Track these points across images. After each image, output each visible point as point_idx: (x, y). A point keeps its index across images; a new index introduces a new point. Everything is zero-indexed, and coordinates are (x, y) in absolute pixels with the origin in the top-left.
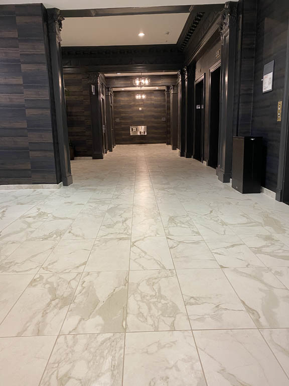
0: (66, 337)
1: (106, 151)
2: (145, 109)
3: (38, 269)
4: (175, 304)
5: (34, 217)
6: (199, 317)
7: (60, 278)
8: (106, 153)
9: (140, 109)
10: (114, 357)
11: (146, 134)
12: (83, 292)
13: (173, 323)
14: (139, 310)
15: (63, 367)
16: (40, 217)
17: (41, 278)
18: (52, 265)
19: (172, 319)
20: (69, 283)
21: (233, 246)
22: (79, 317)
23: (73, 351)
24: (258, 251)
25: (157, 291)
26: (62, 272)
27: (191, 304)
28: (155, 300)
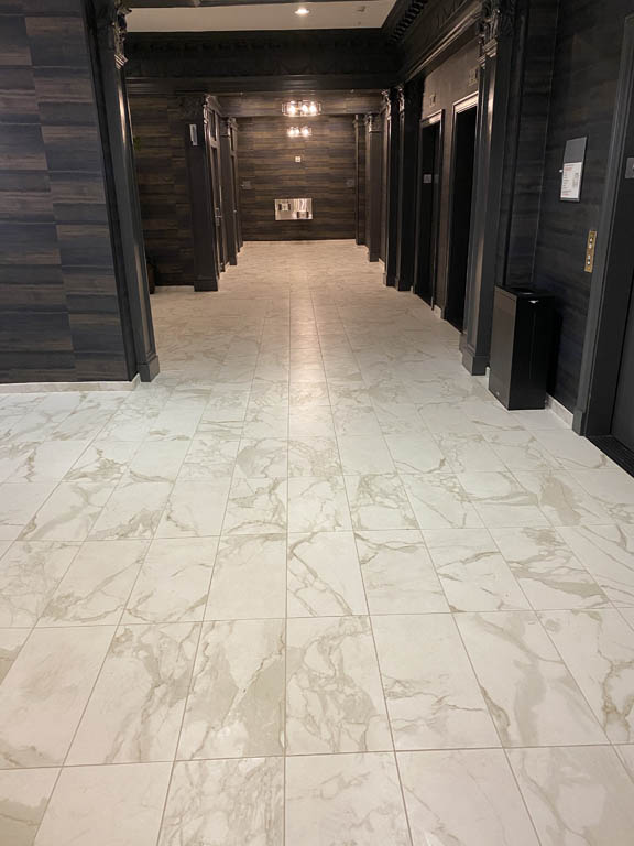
0: (187, 765)
1: (223, 266)
2: (309, 158)
3: (120, 612)
4: (368, 696)
5: (93, 476)
6: (408, 724)
7: (163, 635)
8: (223, 271)
9: (298, 159)
10: (268, 805)
11: (310, 217)
12: (207, 668)
13: (364, 737)
14: (307, 710)
15: (188, 823)
16: (105, 476)
17: (128, 635)
18: (144, 604)
19: (362, 729)
20: (180, 646)
21: (477, 557)
22: (206, 725)
23: (201, 794)
24: (522, 570)
25: (336, 667)
26: (165, 620)
27: (395, 696)
28: (335, 686)
